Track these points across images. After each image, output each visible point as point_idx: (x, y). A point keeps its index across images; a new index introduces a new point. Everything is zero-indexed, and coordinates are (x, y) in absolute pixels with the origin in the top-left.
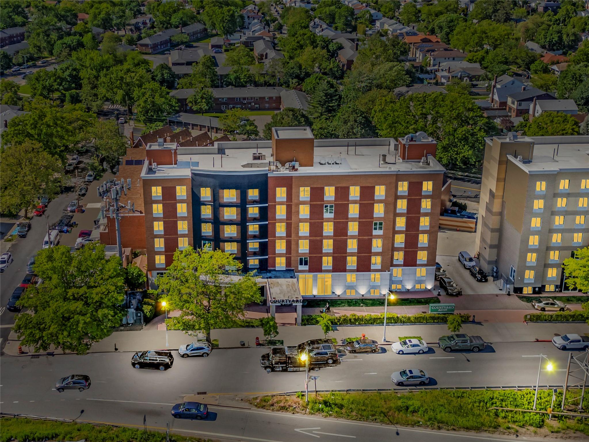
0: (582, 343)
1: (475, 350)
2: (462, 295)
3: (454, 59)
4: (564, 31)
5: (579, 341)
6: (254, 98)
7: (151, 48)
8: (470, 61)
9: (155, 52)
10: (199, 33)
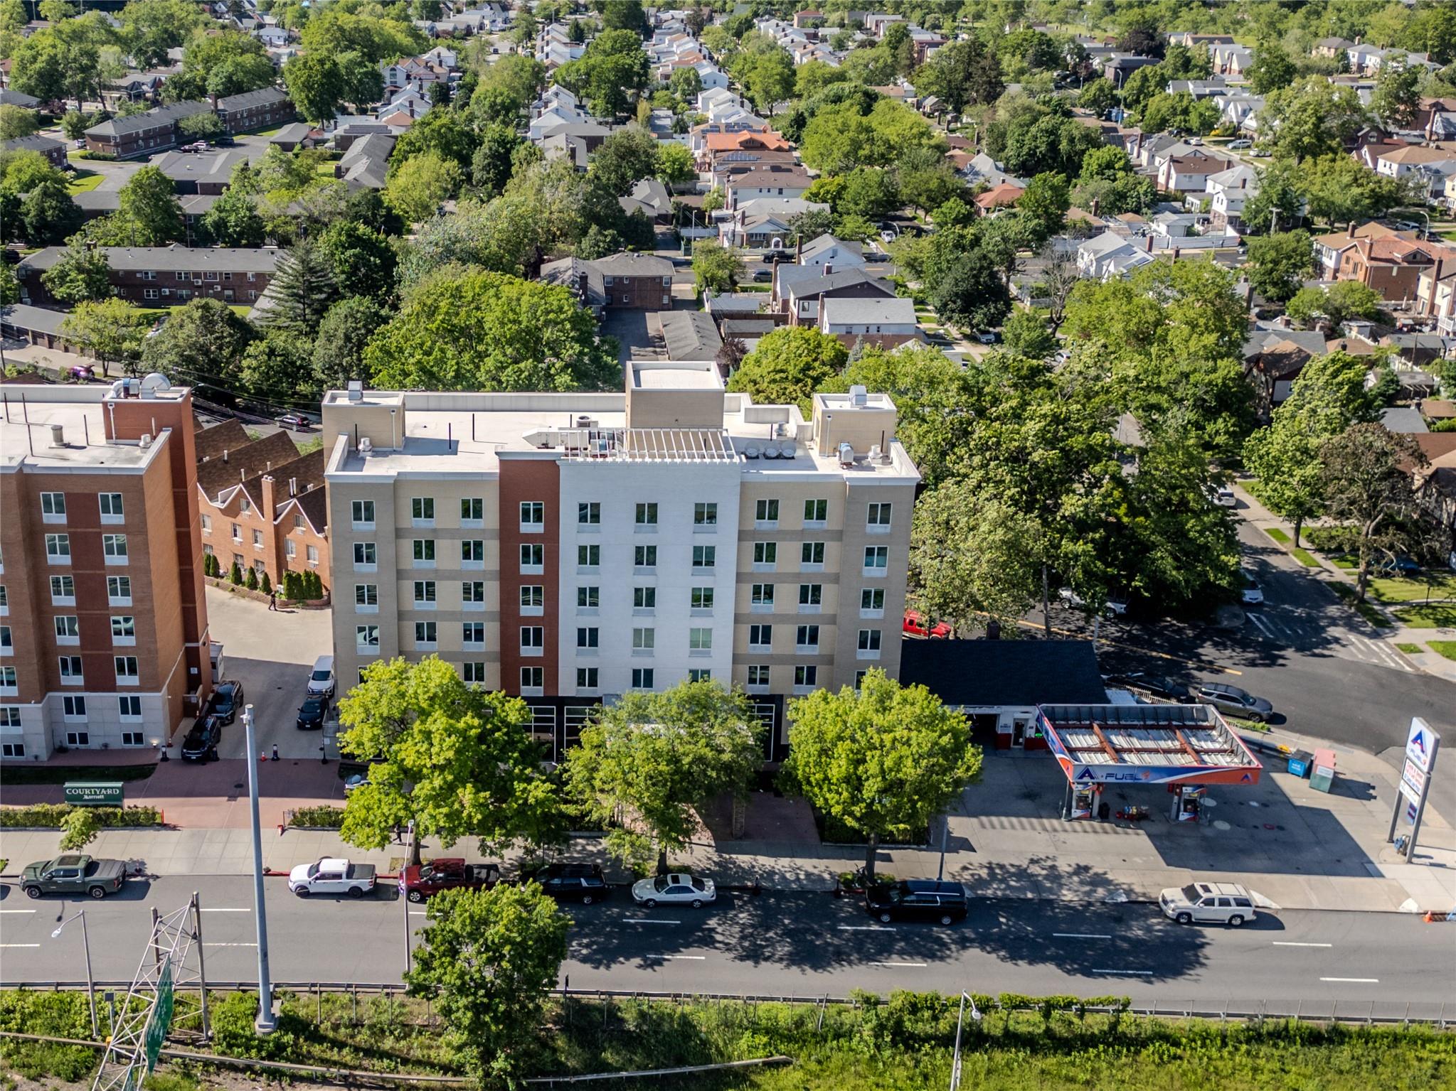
0: (344, 880)
1: (96, 892)
2: (217, 759)
3: (781, 192)
4: (1063, 131)
5: (338, 876)
6: (221, 274)
7: (117, 145)
8: (814, 197)
9: (130, 155)
10: (266, 112)
